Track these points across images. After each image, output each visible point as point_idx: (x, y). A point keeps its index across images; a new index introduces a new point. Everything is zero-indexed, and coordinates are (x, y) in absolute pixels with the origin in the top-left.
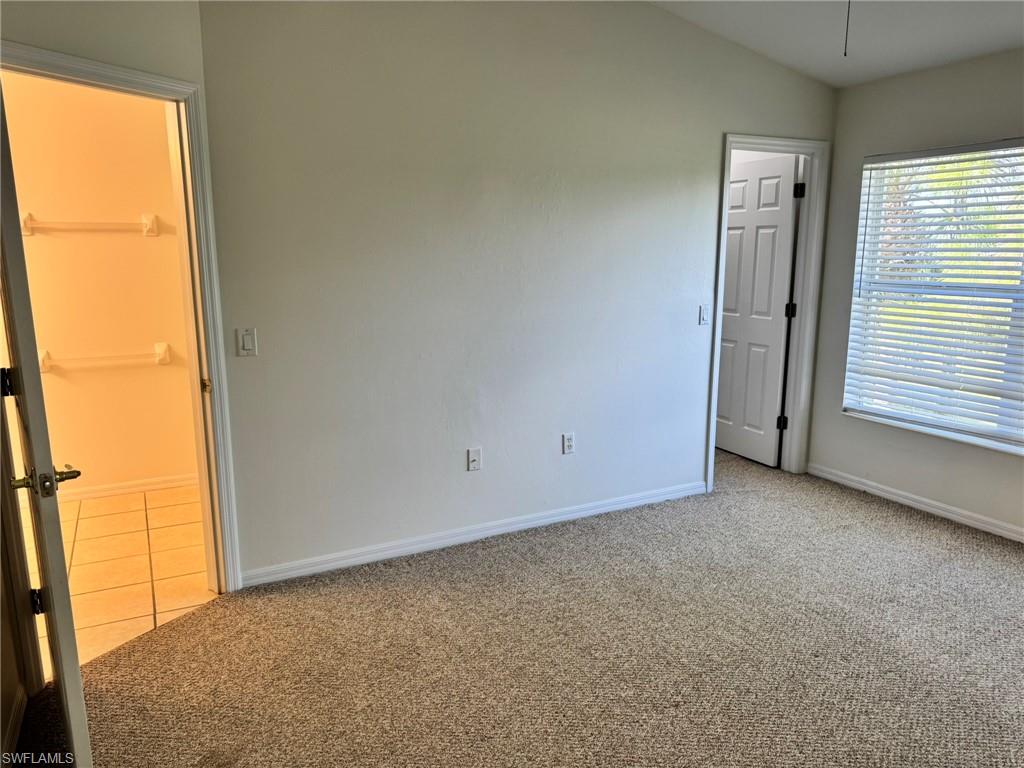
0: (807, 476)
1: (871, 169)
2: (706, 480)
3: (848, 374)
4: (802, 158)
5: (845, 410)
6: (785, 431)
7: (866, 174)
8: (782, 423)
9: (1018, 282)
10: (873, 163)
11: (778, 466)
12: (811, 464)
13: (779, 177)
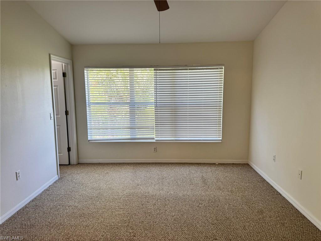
0: (79, 164)
1: (87, 70)
2: (58, 174)
3: (88, 130)
4: (64, 64)
5: (89, 141)
6: (70, 152)
7: (85, 71)
8: (69, 149)
9: (129, 101)
10: (87, 68)
11: (69, 164)
12: (80, 160)
13: (56, 70)
